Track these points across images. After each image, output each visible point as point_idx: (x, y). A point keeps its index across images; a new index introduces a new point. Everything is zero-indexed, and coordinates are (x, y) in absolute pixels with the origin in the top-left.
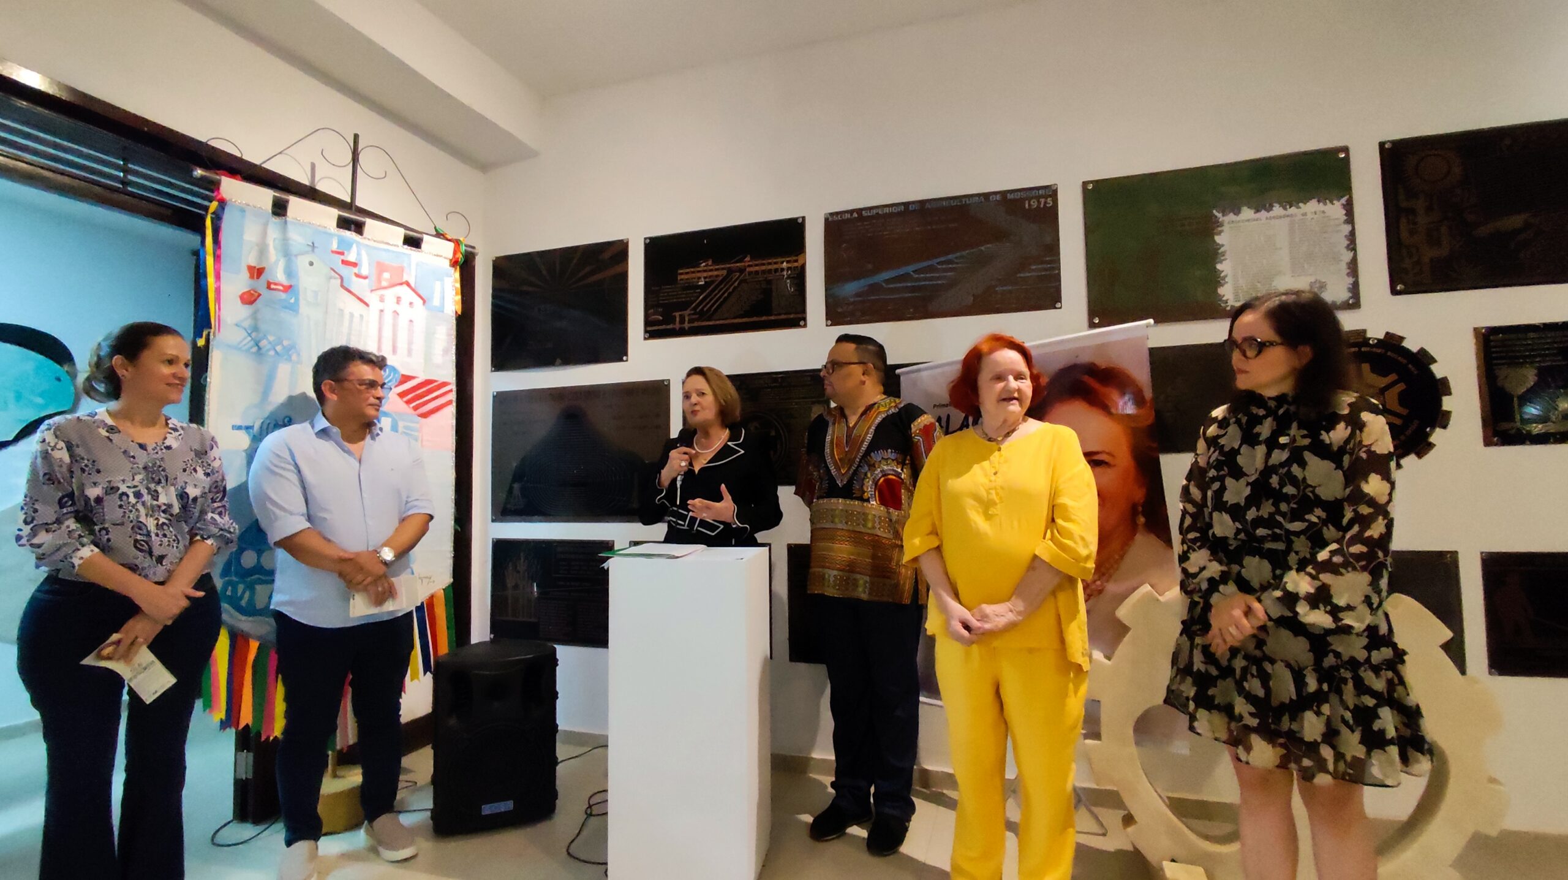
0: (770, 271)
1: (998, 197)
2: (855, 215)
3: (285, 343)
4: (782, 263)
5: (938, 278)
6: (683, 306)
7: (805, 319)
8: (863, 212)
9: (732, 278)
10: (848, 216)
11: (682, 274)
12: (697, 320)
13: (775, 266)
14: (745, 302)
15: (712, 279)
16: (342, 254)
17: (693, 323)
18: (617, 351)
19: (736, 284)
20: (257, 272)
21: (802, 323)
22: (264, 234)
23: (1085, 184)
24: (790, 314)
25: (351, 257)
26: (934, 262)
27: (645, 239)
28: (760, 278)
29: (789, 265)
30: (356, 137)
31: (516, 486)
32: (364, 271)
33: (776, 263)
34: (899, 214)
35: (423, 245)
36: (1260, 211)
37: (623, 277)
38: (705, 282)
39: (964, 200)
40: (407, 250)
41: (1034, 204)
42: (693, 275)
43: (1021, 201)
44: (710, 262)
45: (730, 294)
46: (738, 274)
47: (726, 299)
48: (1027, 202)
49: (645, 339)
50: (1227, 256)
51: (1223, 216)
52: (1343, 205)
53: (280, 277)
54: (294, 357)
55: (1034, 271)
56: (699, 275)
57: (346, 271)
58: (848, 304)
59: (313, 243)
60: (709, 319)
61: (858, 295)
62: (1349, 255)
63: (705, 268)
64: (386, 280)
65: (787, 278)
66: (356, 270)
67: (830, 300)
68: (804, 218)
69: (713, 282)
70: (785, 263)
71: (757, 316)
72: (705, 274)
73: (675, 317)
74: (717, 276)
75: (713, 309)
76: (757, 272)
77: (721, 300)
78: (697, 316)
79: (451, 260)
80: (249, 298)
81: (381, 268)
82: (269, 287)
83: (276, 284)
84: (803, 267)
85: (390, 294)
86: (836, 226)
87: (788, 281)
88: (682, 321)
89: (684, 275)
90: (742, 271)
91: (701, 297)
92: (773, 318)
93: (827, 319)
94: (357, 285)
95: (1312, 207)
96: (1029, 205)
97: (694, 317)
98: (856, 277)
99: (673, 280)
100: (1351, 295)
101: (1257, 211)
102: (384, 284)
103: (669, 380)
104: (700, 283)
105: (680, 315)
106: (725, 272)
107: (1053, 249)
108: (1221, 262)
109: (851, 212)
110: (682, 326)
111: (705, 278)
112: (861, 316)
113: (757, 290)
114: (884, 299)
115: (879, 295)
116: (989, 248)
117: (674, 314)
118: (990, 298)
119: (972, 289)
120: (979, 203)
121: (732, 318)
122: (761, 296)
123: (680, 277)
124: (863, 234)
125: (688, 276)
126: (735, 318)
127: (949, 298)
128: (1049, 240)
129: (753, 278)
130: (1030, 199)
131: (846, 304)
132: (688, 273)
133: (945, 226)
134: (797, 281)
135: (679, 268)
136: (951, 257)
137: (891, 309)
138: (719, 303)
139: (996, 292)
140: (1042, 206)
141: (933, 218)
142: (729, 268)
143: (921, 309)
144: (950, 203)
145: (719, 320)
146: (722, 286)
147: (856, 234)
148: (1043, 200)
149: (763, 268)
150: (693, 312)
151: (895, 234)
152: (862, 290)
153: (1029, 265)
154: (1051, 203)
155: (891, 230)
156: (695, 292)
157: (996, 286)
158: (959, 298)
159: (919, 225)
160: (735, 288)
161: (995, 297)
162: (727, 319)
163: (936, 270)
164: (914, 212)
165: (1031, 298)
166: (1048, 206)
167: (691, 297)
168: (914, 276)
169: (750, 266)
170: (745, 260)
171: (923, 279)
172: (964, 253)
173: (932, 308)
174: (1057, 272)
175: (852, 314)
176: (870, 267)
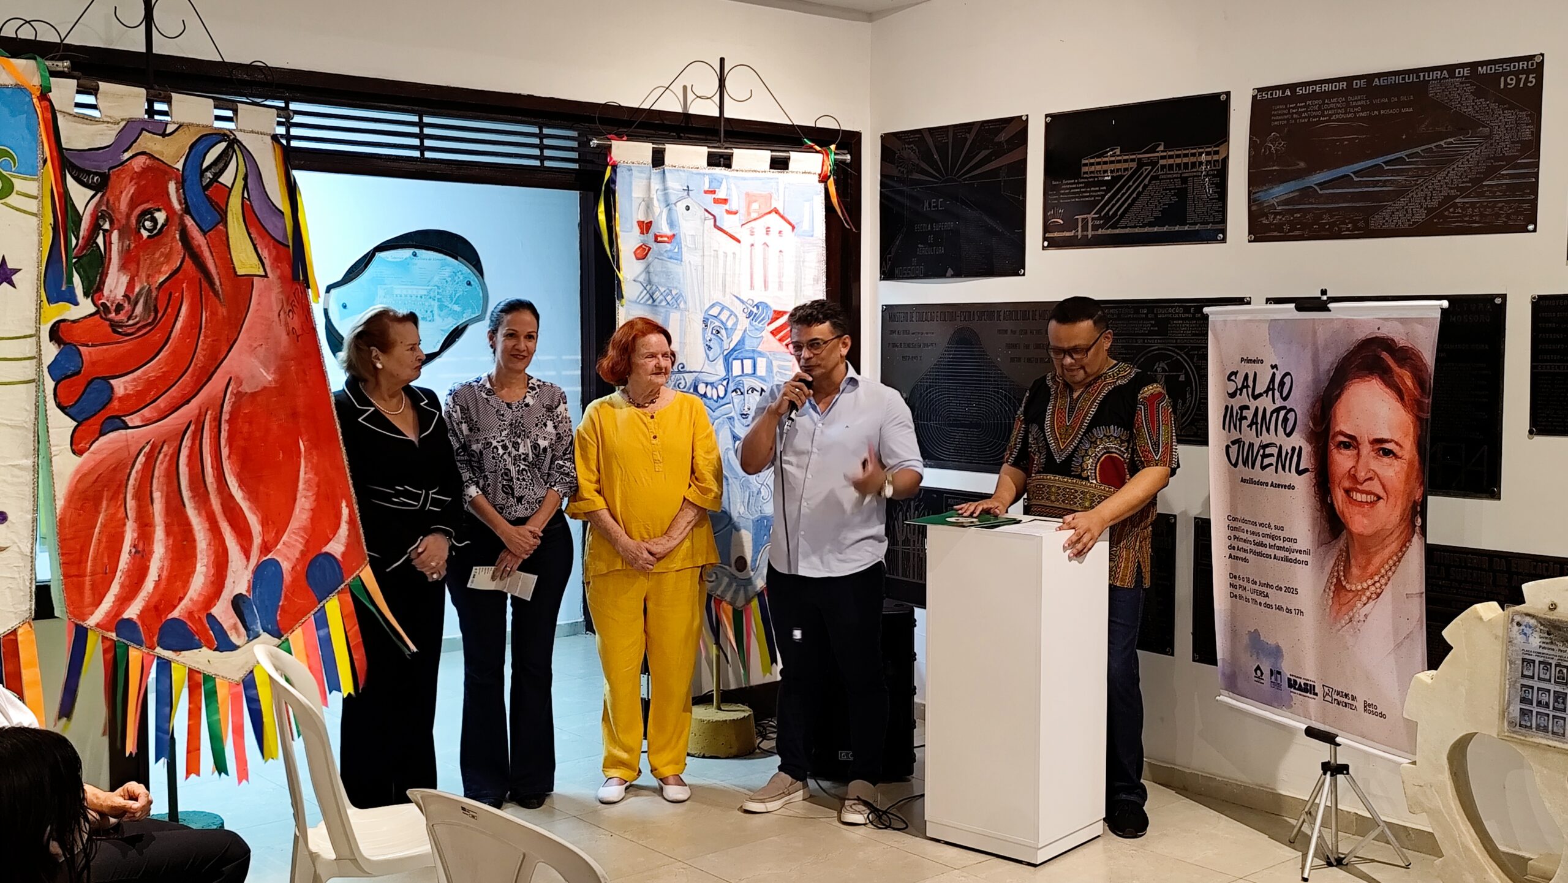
0: (1186, 165)
1: (1466, 72)
2: (1288, 92)
3: (674, 292)
4: (1200, 154)
5: (1384, 184)
6: (1086, 208)
7: (1224, 231)
8: (1301, 88)
9: (1142, 173)
10: (1279, 93)
11: (1086, 165)
12: (1101, 226)
13: (1193, 159)
14: (1155, 206)
15: (1120, 173)
16: (714, 192)
17: (1093, 231)
18: (1014, 265)
19: (1146, 181)
21: (1221, 237)
22: (648, 187)
24: (1208, 223)
25: (721, 195)
26: (1379, 161)
27: (1046, 115)
28: (1176, 173)
29: (1209, 158)
30: (722, 61)
32: (733, 205)
33: (1193, 155)
34: (1340, 93)
35: (791, 165)
37: (1021, 166)
38: (1112, 177)
39: (1422, 74)
40: (777, 174)
41: (1512, 82)
42: (1098, 168)
43: (1497, 76)
44: (1118, 151)
45: (1139, 194)
46: (1150, 167)
47: (1134, 201)
48: (1502, 79)
49: (1044, 248)
53: (665, 229)
55: (1506, 174)
56: (1105, 167)
57: (718, 210)
58: (1276, 214)
59: (688, 187)
60: (1114, 227)
61: (1286, 202)
63: (1113, 159)
64: (755, 210)
65: (1207, 175)
66: (727, 207)
67: (1254, 208)
68: (1228, 94)
69: (1122, 176)
70: (1203, 155)
71: (1166, 226)
72: (1112, 167)
73: (1077, 220)
74: (1126, 169)
75: (1119, 213)
76: (1171, 166)
77: (1130, 201)
78: (1102, 222)
79: (820, 175)
80: (642, 253)
81: (750, 198)
82: (656, 241)
83: (662, 236)
84: (1227, 160)
85: (760, 225)
86: (1264, 109)
87: (1207, 179)
88: (1085, 228)
89: (1090, 166)
90: (1153, 164)
91: (1107, 198)
92: (1184, 228)
93: (1248, 234)
94: (730, 223)
96: (1506, 82)
97: (1097, 223)
98: (1283, 178)
99: (1076, 174)
102: (754, 216)
104: (1106, 178)
105: (1082, 220)
106: (1134, 165)
107: (1533, 146)
109: (1284, 88)
110: (1085, 233)
111: (1112, 172)
112: (1290, 231)
113: (1170, 190)
114: (1317, 209)
115: (1312, 204)
116: (1451, 143)
117: (1076, 217)
118: (1446, 213)
119: (1425, 199)
120: (1440, 79)
121: (1140, 227)
122: (1175, 199)
123: (1085, 169)
124: (1296, 119)
125: (1092, 169)
126: (1144, 226)
127: (1397, 210)
128: (1527, 133)
129: (1166, 174)
130: (1506, 75)
131: (1272, 213)
132: (1092, 164)
133: (1396, 111)
134: (1217, 180)
135: (1083, 157)
136: (1402, 154)
137: (1326, 224)
138: (1126, 205)
139: (1455, 206)
140: (1521, 85)
141: (1383, 100)
142: (1139, 159)
143: (1361, 224)
144: (1404, 79)
145: (1126, 227)
146: (1131, 183)
147: (1288, 120)
148: (1524, 76)
149: (1178, 161)
150: (1097, 216)
151: (1334, 121)
152: (1291, 195)
153: (1501, 167)
154: (1534, 80)
155: (1331, 115)
156: (1099, 191)
157: (1456, 197)
158: (1410, 211)
159: (1364, 108)
160: (1145, 187)
161: (1454, 212)
162: (1135, 227)
163: (1384, 173)
164: (1359, 91)
165: (1498, 216)
166: (1529, 84)
167: (1095, 196)
168: (1356, 179)
169: (1163, 157)
170: (1158, 150)
171: (1367, 184)
172: (1418, 150)
173: (1375, 223)
174: (1534, 180)
175: (1279, 227)
176: (1302, 165)
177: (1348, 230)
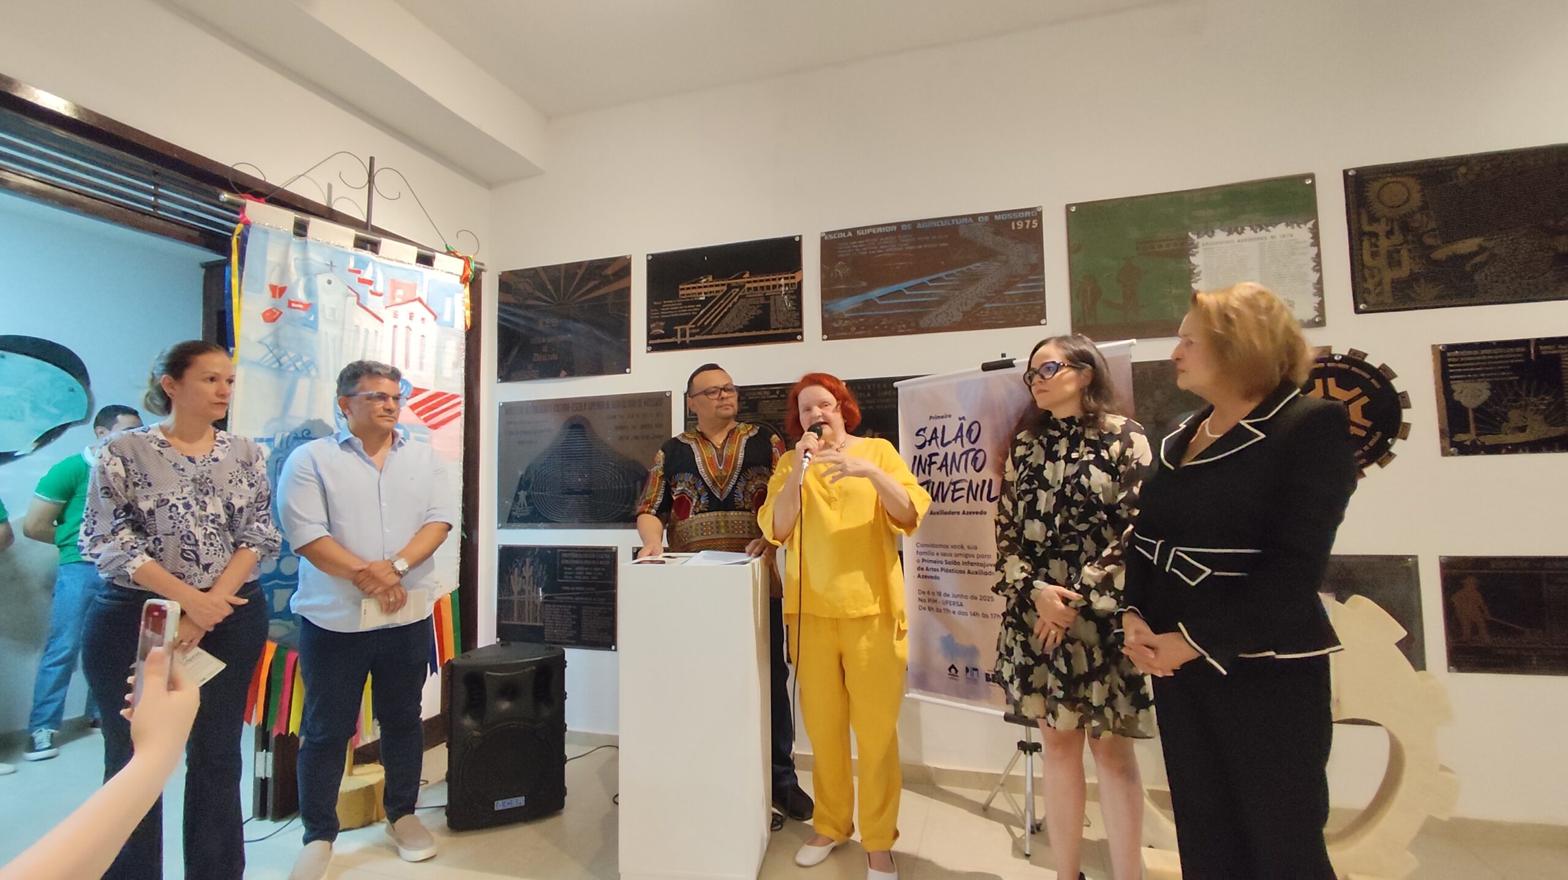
0: (768, 287)
1: (986, 218)
2: (850, 234)
3: (305, 359)
4: (780, 279)
5: (930, 295)
6: (685, 320)
7: (801, 334)
8: (858, 232)
9: (731, 294)
10: (843, 235)
11: (683, 289)
12: (698, 334)
13: (774, 283)
14: (744, 317)
15: (712, 295)
16: (359, 272)
17: (694, 336)
18: (622, 364)
19: (735, 300)
20: (278, 291)
21: (799, 337)
22: (286, 254)
23: (1068, 207)
24: (789, 328)
25: (367, 275)
26: (925, 279)
27: (648, 255)
28: (759, 293)
29: (787, 281)
30: (372, 159)
31: (523, 494)
32: (379, 289)
33: (774, 280)
34: (892, 233)
35: (436, 263)
36: (1232, 234)
37: (626, 293)
38: (706, 297)
39: (953, 221)
40: (422, 268)
41: (1020, 225)
42: (694, 291)
43: (1007, 223)
44: (710, 278)
45: (729, 309)
47: (726, 314)
48: (1013, 223)
49: (648, 352)
50: (1202, 276)
51: (1198, 238)
52: (1309, 228)
53: (301, 296)
54: (313, 373)
55: (1020, 288)
56: (700, 290)
57: (363, 289)
58: (843, 319)
59: (331, 263)
60: (707, 334)
61: (852, 311)
62: (1315, 277)
63: (706, 284)
64: (399, 297)
65: (785, 294)
66: (371, 288)
67: (826, 316)
68: (800, 237)
69: (715, 297)
70: (782, 280)
71: (756, 331)
72: (706, 290)
73: (676, 330)
74: (717, 292)
75: (713, 324)
76: (756, 289)
77: (721, 314)
78: (698, 330)
79: (461, 277)
80: (271, 316)
81: (395, 285)
82: (290, 306)
83: (297, 303)
84: (800, 284)
85: (404, 310)
86: (831, 245)
87: (786, 297)
88: (683, 335)
89: (686, 290)
90: (741, 287)
91: (702, 312)
92: (771, 332)
93: (823, 334)
94: (373, 302)
95: (1281, 229)
96: (1016, 226)
97: (694, 331)
98: (849, 293)
99: (675, 295)
100: (1317, 314)
101: (1230, 233)
102: (398, 300)
103: (671, 392)
104: (701, 299)
105: (681, 329)
106: (725, 288)
107: (1038, 268)
108: (1196, 282)
109: (846, 231)
110: (684, 339)
111: (705, 293)
112: (856, 331)
113: (755, 305)
114: (878, 315)
115: (873, 311)
116: (978, 267)
117: (675, 328)
118: (978, 315)
119: (962, 305)
120: (967, 224)
121: (731, 333)
122: (759, 312)
123: (681, 292)
124: (857, 252)
125: (689, 292)
126: (735, 332)
127: (941, 314)
128: (1034, 259)
129: (752, 294)
130: (1016, 220)
131: (841, 319)
132: (688, 289)
133: (935, 245)
134: (795, 297)
135: (681, 284)
136: (942, 275)
137: (885, 325)
138: (719, 317)
139: (984, 309)
140: (1028, 227)
141: (925, 238)
142: (729, 285)
143: (913, 324)
144: (940, 223)
145: (718, 334)
146: (722, 301)
147: (851, 252)
148: (1028, 222)
149: (762, 284)
150: (694, 326)
151: (888, 253)
152: (856, 306)
153: (1015, 283)
154: (1037, 224)
155: (884, 249)
156: (695, 307)
157: (985, 303)
158: (950, 314)
159: (911, 244)
160: (734, 304)
161: (984, 314)
162: (727, 333)
163: (928, 288)
164: (907, 232)
165: (1017, 315)
166: (1034, 227)
167: (691, 312)
168: (907, 293)
169: (748, 282)
170: (744, 276)
171: (916, 296)
172: (954, 271)
173: (923, 323)
174: (1042, 290)
175: (847, 329)
176: (864, 284)
177: (902, 328)
